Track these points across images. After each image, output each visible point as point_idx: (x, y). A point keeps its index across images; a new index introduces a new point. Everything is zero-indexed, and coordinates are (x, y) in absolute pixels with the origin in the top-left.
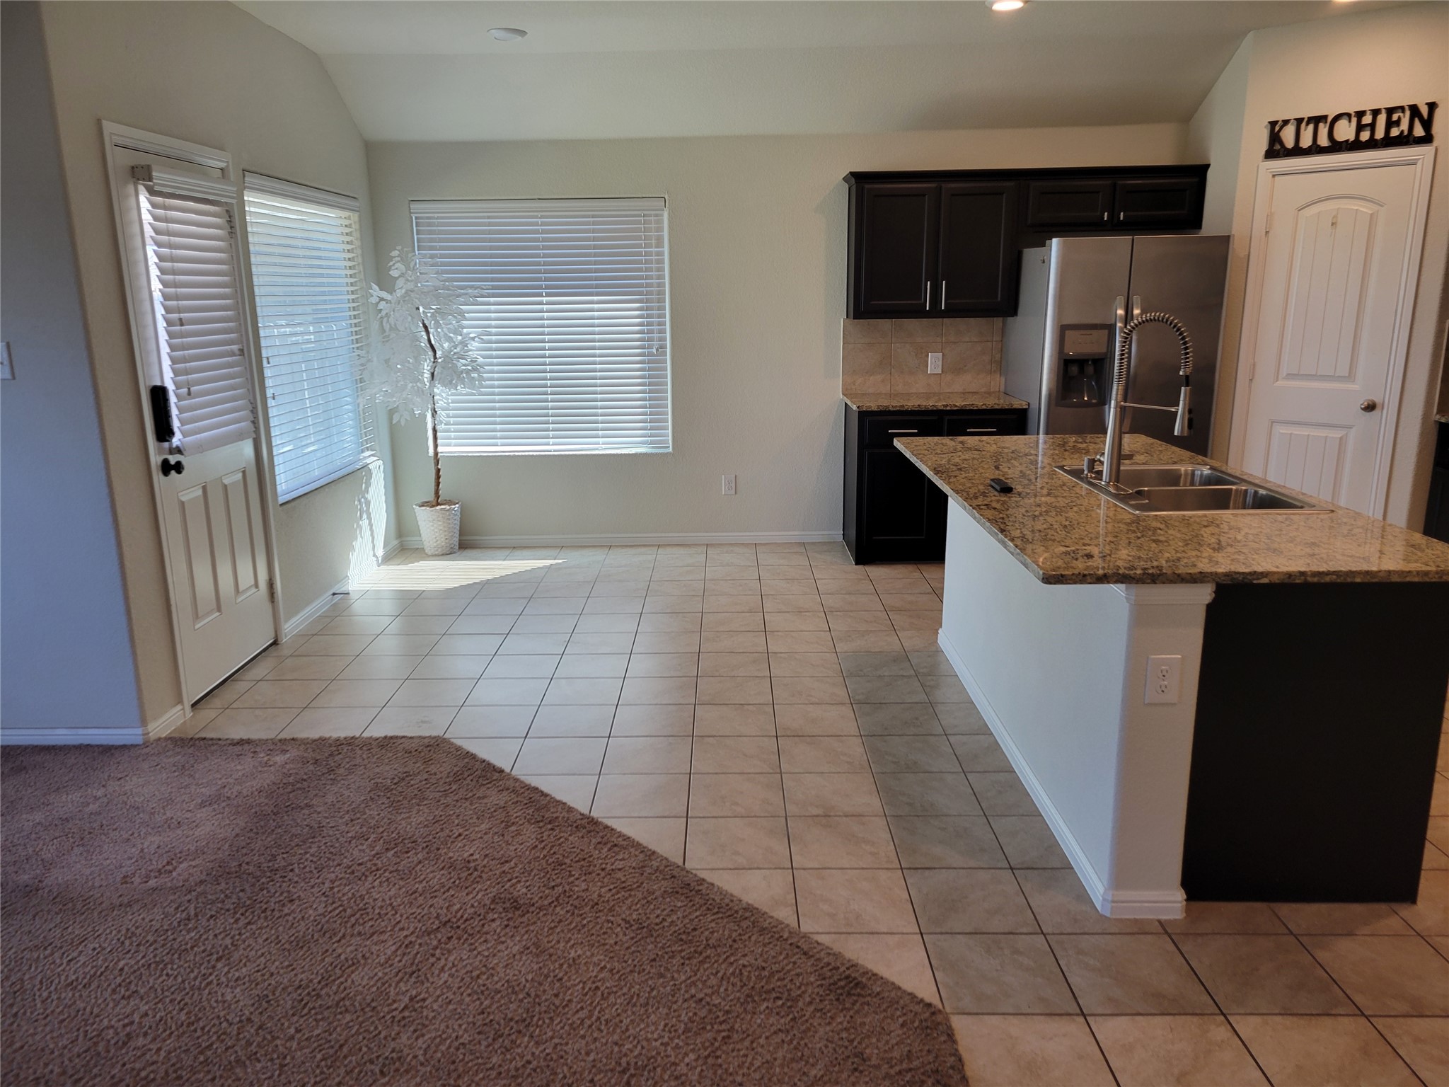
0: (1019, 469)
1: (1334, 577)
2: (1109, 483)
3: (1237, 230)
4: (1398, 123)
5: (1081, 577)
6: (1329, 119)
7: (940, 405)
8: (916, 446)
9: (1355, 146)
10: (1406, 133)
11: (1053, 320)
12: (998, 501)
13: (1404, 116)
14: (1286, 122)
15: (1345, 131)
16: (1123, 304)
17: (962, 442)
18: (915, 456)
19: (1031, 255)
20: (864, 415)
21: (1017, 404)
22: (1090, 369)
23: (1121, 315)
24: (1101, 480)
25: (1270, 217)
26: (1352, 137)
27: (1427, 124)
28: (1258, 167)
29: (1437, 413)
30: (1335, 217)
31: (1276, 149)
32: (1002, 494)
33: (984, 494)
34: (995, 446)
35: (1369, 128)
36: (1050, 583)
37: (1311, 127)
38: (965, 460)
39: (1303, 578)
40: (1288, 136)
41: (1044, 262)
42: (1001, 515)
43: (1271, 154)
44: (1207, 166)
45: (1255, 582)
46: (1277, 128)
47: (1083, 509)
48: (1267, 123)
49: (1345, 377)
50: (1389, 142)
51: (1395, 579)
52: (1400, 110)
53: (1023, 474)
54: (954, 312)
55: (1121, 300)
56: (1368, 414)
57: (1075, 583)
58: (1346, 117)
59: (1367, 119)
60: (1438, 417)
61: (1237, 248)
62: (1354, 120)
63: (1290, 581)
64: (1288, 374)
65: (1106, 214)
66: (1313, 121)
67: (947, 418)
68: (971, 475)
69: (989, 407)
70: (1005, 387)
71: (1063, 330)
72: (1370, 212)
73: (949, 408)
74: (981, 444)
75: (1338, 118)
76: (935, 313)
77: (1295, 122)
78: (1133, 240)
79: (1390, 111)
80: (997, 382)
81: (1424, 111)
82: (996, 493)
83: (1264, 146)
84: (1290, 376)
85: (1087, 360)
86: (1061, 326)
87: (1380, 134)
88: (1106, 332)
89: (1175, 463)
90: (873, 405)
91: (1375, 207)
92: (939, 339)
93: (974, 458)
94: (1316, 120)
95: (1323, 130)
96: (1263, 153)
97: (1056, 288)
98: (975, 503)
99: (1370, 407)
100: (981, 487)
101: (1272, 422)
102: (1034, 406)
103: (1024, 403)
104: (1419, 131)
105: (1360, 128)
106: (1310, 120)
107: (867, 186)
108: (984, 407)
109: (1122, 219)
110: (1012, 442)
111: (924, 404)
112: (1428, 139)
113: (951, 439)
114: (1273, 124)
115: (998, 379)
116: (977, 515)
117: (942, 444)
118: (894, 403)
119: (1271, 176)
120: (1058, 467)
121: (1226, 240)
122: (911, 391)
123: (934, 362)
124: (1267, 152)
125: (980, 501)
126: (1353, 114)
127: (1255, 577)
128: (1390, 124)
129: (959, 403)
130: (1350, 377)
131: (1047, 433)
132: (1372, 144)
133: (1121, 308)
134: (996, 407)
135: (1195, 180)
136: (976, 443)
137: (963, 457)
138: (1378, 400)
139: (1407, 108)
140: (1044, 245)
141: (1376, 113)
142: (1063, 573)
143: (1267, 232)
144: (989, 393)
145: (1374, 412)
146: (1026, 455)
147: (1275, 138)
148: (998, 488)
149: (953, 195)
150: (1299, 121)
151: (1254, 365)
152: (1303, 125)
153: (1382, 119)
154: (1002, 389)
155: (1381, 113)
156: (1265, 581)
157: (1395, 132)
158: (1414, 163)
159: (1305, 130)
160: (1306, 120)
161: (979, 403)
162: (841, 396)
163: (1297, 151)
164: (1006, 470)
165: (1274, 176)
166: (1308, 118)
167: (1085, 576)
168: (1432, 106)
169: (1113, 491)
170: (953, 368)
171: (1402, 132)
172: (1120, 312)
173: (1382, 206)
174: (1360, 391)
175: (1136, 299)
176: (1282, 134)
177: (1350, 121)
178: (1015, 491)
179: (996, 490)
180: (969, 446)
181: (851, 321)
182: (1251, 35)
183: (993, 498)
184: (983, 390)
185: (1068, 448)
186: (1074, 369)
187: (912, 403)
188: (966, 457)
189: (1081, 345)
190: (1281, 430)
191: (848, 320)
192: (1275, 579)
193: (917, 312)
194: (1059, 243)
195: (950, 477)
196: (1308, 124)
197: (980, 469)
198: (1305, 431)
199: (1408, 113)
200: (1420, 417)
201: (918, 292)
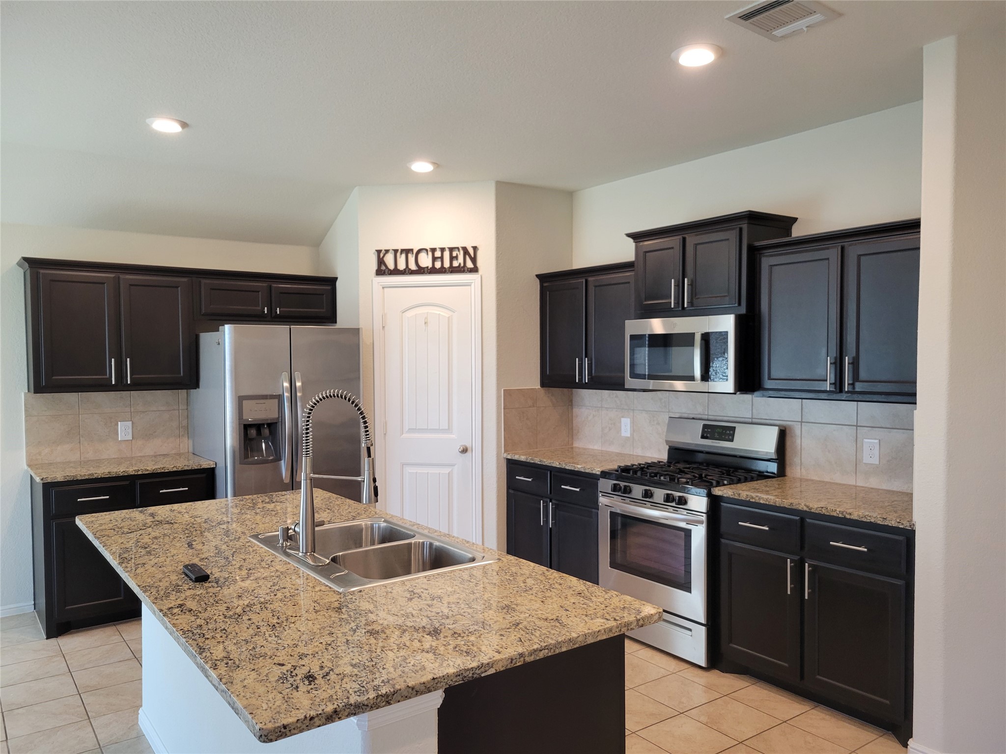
0: (214, 544)
1: (546, 651)
2: (306, 553)
3: (363, 324)
4: (456, 257)
5: (307, 722)
6: (415, 252)
7: (131, 471)
8: (101, 525)
9: (433, 271)
10: (462, 265)
11: (232, 391)
12: (193, 597)
13: (460, 254)
14: (387, 251)
15: (426, 261)
16: (288, 378)
17: (152, 515)
18: (98, 538)
19: (206, 339)
20: (49, 487)
21: (206, 464)
22: (266, 432)
23: (287, 387)
24: (298, 549)
25: (384, 317)
26: (430, 266)
27: (474, 260)
28: (372, 281)
29: (505, 452)
30: (426, 318)
31: (382, 270)
32: (197, 585)
33: (177, 588)
34: (186, 515)
35: (440, 260)
36: (271, 741)
37: (404, 256)
38: (156, 538)
39: (522, 659)
40: (389, 260)
41: (219, 344)
42: (199, 622)
43: (380, 272)
44: (336, 279)
45: (483, 675)
46: (382, 255)
47: (288, 595)
48: (374, 251)
49: (446, 429)
50: (453, 270)
51: (590, 640)
52: (457, 250)
53: (219, 552)
54: (138, 385)
55: (285, 375)
56: (463, 455)
57: (301, 731)
58: (424, 251)
59: (438, 254)
60: (505, 455)
61: (365, 338)
62: (430, 254)
63: (512, 665)
64: (409, 429)
65: (266, 308)
66: (405, 252)
67: (139, 482)
68: (162, 559)
69: (180, 469)
70: (194, 449)
71: (240, 401)
72: (447, 316)
73: (140, 473)
74: (172, 514)
75: (419, 251)
76: (121, 386)
77: (393, 252)
78: (290, 329)
79: (451, 250)
80: (186, 445)
81: (471, 251)
82: (191, 583)
83: (374, 267)
84: (411, 430)
85: (263, 424)
86: (239, 397)
87: (447, 264)
88: (276, 401)
89: (354, 518)
90: (59, 476)
91: (451, 313)
92: (128, 409)
93: (165, 535)
94: (407, 252)
95: (412, 259)
96: (375, 271)
97: (231, 366)
98: (167, 604)
99: (465, 451)
100: (174, 577)
101: (403, 465)
102: (221, 465)
103: (212, 463)
104: (470, 264)
105: (434, 259)
106: (402, 251)
107: (42, 271)
108: (175, 469)
109: (278, 313)
110: (202, 508)
111: (115, 470)
112: (475, 270)
113: (141, 512)
114: (379, 252)
115: (186, 441)
116: (168, 624)
117: (130, 519)
118: (82, 473)
119: (382, 288)
120: (252, 536)
121: (356, 332)
122: (102, 457)
123: (124, 430)
124: (377, 271)
125: (173, 601)
126: (429, 250)
127: (482, 670)
128: (452, 258)
129: (150, 467)
130: (449, 430)
131: (235, 494)
132: (442, 271)
133: (286, 382)
134: (186, 468)
135: (329, 288)
136: (168, 513)
137: (153, 534)
138: (469, 445)
139: (460, 249)
140: (218, 330)
141: (443, 250)
142: (285, 722)
143: (383, 327)
144: (179, 455)
145: (466, 454)
146: (219, 524)
147: (381, 262)
148: (193, 577)
149: (131, 285)
150: (396, 251)
151: (386, 423)
152: (398, 254)
153: (447, 254)
154: (191, 450)
155: (446, 251)
156: (492, 671)
157: (455, 264)
158: (469, 285)
159: (400, 257)
160: (400, 251)
161: (169, 465)
162: (26, 467)
163: (396, 272)
164: (200, 547)
165: (383, 288)
166: (401, 250)
167: (312, 718)
168: (475, 249)
169: (312, 563)
170: (143, 434)
171: (460, 264)
172: (286, 385)
173: (454, 312)
174: (457, 439)
175: (297, 375)
176: (385, 259)
177: (428, 254)
178: (212, 578)
179: (191, 579)
180: (160, 518)
181: (32, 395)
182: (357, 188)
183: (189, 593)
184: (173, 452)
185: (258, 511)
186: (253, 432)
187: (101, 471)
188: (157, 534)
189: (256, 413)
190: (409, 470)
191: (29, 394)
192: (500, 667)
193: (104, 386)
194: (229, 329)
195: (137, 566)
196: (401, 254)
197: (172, 550)
198: (424, 470)
199: (462, 252)
200: (495, 456)
201: (102, 368)
